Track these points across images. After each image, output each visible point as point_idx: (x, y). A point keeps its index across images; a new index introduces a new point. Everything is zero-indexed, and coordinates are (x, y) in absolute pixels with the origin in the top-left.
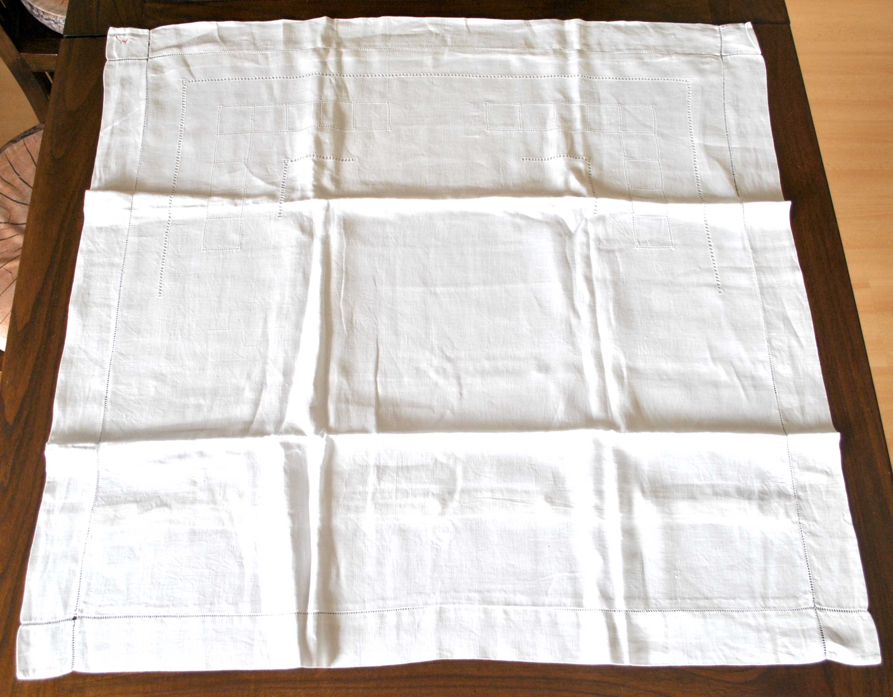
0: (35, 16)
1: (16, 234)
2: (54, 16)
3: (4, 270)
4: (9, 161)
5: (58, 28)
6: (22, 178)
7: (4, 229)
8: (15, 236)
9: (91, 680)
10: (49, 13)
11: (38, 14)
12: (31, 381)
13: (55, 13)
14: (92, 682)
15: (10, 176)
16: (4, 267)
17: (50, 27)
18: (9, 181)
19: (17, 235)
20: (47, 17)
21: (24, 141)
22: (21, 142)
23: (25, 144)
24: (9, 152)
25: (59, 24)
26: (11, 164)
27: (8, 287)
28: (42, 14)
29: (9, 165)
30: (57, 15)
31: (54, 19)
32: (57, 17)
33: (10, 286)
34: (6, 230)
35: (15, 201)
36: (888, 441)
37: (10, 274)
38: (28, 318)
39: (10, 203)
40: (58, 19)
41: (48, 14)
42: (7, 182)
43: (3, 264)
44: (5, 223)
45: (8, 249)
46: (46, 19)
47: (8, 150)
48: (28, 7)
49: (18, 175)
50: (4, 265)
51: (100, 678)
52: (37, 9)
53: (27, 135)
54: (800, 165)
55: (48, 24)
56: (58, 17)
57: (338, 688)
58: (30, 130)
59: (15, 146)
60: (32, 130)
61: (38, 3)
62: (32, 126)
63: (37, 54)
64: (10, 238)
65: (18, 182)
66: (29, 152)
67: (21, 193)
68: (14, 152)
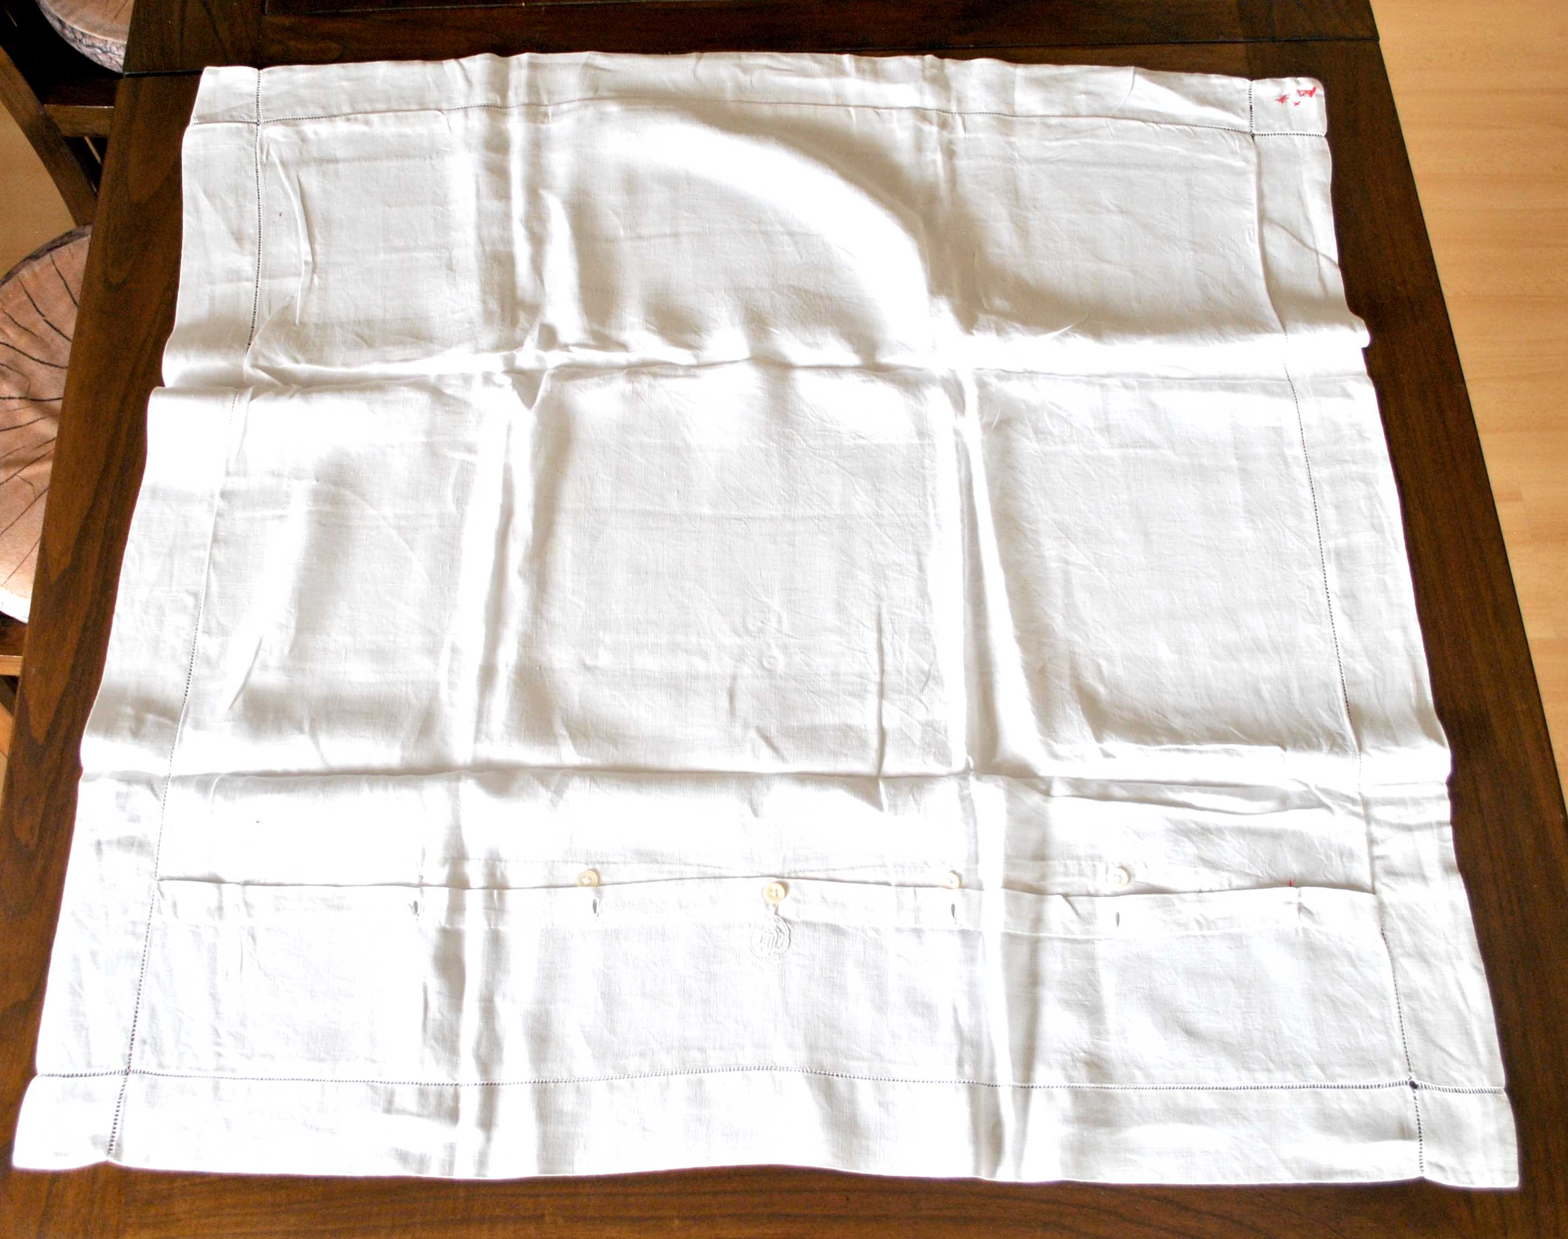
0: (68, 41)
1: (39, 417)
2: (102, 40)
3: (19, 480)
4: (26, 292)
5: (109, 60)
6: (49, 320)
7: (20, 409)
8: (38, 420)
9: (184, 1184)
10: (93, 34)
11: (73, 37)
12: (73, 669)
13: (104, 35)
14: (185, 1186)
15: (29, 318)
16: (19, 475)
17: (94, 59)
18: (27, 326)
19: (42, 419)
20: (89, 42)
21: (51, 256)
22: (47, 258)
23: (53, 262)
24: (27, 276)
25: (110, 54)
26: (29, 297)
27: (27, 510)
28: (80, 36)
29: (25, 298)
30: (106, 38)
31: (101, 45)
32: (106, 41)
33: (30, 507)
34: (22, 411)
35: (38, 360)
36: (1560, 768)
37: (30, 486)
38: (67, 560)
39: (29, 365)
40: (108, 46)
41: (90, 37)
42: (23, 328)
43: (17, 470)
44: (20, 398)
45: (26, 443)
46: (88, 46)
47: (25, 273)
48: (57, 25)
49: (43, 316)
50: (19, 472)
51: (198, 1180)
52: (72, 29)
53: (57, 247)
54: (1399, 285)
55: (92, 54)
56: (109, 42)
57: (611, 1194)
58: (62, 237)
59: (36, 266)
60: (66, 238)
61: (73, 18)
62: (67, 230)
63: (71, 107)
64: (28, 424)
65: (42, 327)
66: (60, 275)
67: (48, 346)
68: (35, 275)
